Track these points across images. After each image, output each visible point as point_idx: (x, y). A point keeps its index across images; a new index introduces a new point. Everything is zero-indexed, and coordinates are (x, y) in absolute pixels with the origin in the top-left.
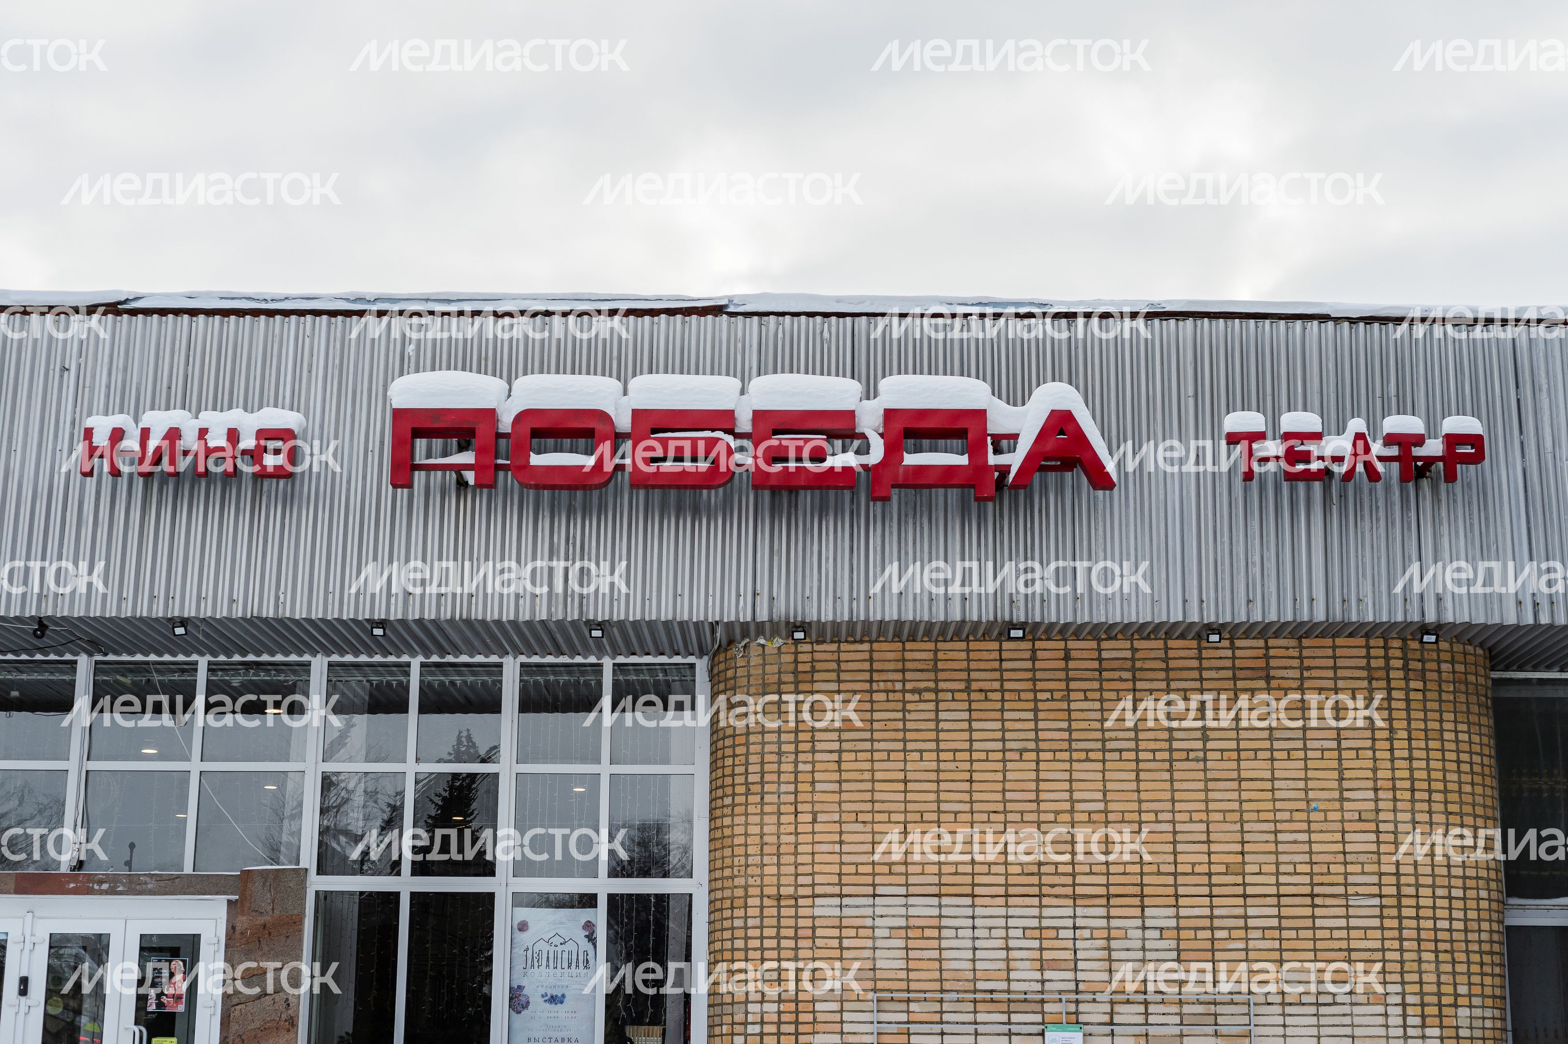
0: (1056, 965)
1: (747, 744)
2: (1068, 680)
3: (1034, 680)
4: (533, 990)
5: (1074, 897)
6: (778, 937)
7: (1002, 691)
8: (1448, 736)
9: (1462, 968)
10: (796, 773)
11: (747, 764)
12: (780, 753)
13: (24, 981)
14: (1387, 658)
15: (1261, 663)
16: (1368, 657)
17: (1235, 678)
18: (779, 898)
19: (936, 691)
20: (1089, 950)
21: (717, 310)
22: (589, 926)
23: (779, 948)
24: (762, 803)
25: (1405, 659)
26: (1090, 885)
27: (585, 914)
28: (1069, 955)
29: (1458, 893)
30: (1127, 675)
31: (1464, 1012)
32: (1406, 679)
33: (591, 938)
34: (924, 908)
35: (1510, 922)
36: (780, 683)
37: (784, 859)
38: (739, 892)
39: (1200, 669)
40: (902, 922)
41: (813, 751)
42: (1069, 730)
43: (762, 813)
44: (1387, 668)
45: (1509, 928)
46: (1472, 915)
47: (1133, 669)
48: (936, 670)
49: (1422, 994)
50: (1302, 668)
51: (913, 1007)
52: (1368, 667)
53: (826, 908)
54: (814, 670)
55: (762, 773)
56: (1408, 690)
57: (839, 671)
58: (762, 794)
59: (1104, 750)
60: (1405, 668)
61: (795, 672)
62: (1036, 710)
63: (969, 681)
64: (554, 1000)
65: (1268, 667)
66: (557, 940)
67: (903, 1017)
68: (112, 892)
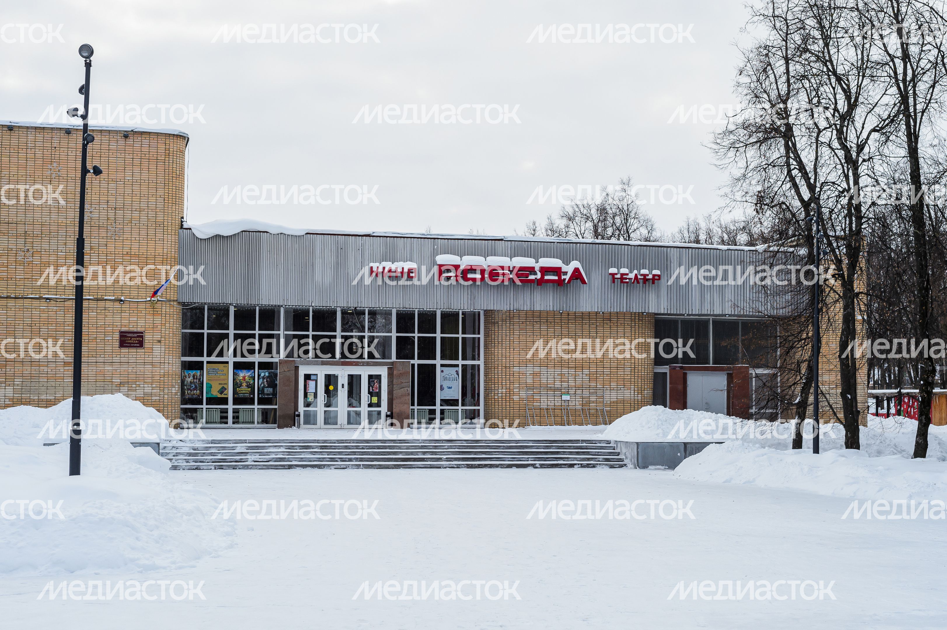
0: (564, 382)
1: (498, 333)
2: (568, 320)
3: (561, 320)
4: (445, 386)
5: (568, 367)
6: (506, 375)
7: (554, 322)
8: (646, 333)
9: (646, 382)
10: (510, 339)
11: (498, 337)
12: (506, 335)
13: (343, 385)
14: (635, 317)
15: (609, 317)
16: (631, 316)
17: (603, 320)
18: (506, 367)
19: (540, 322)
20: (571, 379)
21: (502, 240)
22: (457, 372)
23: (506, 378)
24: (502, 346)
25: (639, 317)
26: (572, 364)
27: (456, 369)
28: (567, 379)
29: (646, 367)
30: (581, 319)
31: (646, 391)
32: (639, 321)
33: (458, 374)
34: (537, 369)
35: (655, 371)
36: (506, 319)
37: (507, 358)
38: (496, 365)
39: (596, 318)
40: (532, 372)
41: (514, 335)
42: (568, 331)
43: (502, 348)
44: (635, 319)
45: (655, 373)
46: (649, 371)
47: (582, 318)
48: (540, 317)
49: (638, 388)
50: (618, 319)
51: (534, 390)
52: (631, 319)
53: (516, 369)
54: (514, 317)
55: (502, 339)
56: (639, 324)
57: (519, 317)
58: (502, 344)
59: (575, 336)
60: (639, 319)
61: (510, 317)
62: (561, 327)
63: (547, 320)
64: (450, 388)
65: (610, 318)
66: (450, 375)
67: (532, 392)
68: (363, 365)
